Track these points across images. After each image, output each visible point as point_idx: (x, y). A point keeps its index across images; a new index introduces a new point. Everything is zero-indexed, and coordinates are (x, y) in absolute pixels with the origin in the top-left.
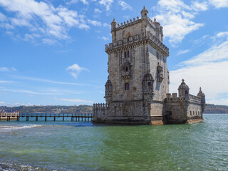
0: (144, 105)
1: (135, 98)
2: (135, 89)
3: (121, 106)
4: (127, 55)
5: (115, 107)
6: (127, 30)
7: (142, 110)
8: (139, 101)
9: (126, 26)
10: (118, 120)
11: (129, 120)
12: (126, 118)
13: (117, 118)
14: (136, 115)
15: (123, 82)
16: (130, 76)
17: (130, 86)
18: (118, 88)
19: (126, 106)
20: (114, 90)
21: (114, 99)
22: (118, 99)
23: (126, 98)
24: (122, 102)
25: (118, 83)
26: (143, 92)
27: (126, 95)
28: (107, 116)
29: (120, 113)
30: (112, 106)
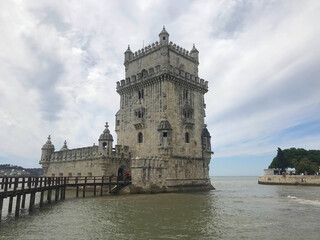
0: (204, 166)
1: (197, 156)
2: (195, 143)
3: (182, 164)
4: (186, 95)
5: (176, 166)
7: (202, 171)
8: (199, 159)
9: (184, 56)
10: (180, 186)
11: (192, 185)
12: (189, 182)
13: (181, 183)
14: (198, 177)
15: (184, 132)
17: (190, 139)
18: (179, 137)
19: (189, 166)
20: (174, 139)
22: (180, 154)
23: (187, 153)
24: (184, 158)
25: (178, 130)
26: (203, 149)
27: (187, 149)
28: (166, 179)
29: (182, 175)
30: (172, 163)
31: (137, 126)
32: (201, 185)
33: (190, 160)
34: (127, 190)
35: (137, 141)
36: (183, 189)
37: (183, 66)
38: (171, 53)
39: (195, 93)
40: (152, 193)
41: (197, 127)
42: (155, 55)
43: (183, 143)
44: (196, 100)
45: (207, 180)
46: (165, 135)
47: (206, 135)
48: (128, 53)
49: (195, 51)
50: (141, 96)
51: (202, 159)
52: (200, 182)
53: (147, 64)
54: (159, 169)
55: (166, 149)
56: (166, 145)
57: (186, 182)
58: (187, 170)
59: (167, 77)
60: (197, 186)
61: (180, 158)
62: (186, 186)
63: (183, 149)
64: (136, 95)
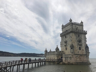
0: (87, 57)
1: (84, 54)
2: (83, 50)
4: (79, 36)
8: (85, 55)
10: (78, 63)
11: (82, 63)
12: (81, 62)
13: (78, 62)
15: (79, 47)
17: (81, 49)
18: (77, 48)
19: (81, 57)
21: (75, 53)
23: (80, 53)
24: (79, 55)
25: (76, 47)
26: (86, 51)
27: (80, 52)
28: (73, 61)
29: (78, 60)
30: (75, 56)
31: (65, 46)
32: (86, 63)
33: (81, 55)
34: (61, 63)
35: (65, 50)
36: (79, 64)
37: (77, 28)
38: (73, 25)
39: (82, 35)
40: (68, 64)
41: (83, 45)
42: (69, 26)
43: (78, 50)
44: (83, 37)
45: (88, 61)
46: (72, 48)
47: (87, 47)
48: (63, 26)
49: (82, 22)
50: (66, 37)
51: (86, 55)
52: (85, 62)
53: (67, 28)
54: (70, 58)
55: (72, 52)
56: (72, 51)
57: (80, 62)
58: (80, 58)
59: (72, 32)
60: (84, 63)
61: (77, 54)
62: (80, 63)
63: (78, 52)
64: (65, 37)
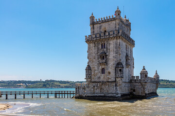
0: (116, 85)
1: (110, 80)
2: (109, 73)
3: (98, 85)
4: (103, 46)
5: (94, 86)
6: (104, 25)
7: (114, 89)
9: (103, 22)
11: (104, 96)
13: (96, 95)
14: (110, 92)
16: (106, 63)
17: (106, 71)
18: (96, 72)
19: (103, 87)
20: (93, 73)
21: (93, 80)
22: (97, 80)
24: (99, 82)
25: (96, 68)
26: (116, 75)
27: (102, 77)
29: (98, 91)
30: (91, 85)
33: (103, 83)
36: (97, 98)
41: (111, 64)
43: (100, 74)
57: (100, 95)
58: (101, 89)
60: (109, 97)
63: (99, 78)
